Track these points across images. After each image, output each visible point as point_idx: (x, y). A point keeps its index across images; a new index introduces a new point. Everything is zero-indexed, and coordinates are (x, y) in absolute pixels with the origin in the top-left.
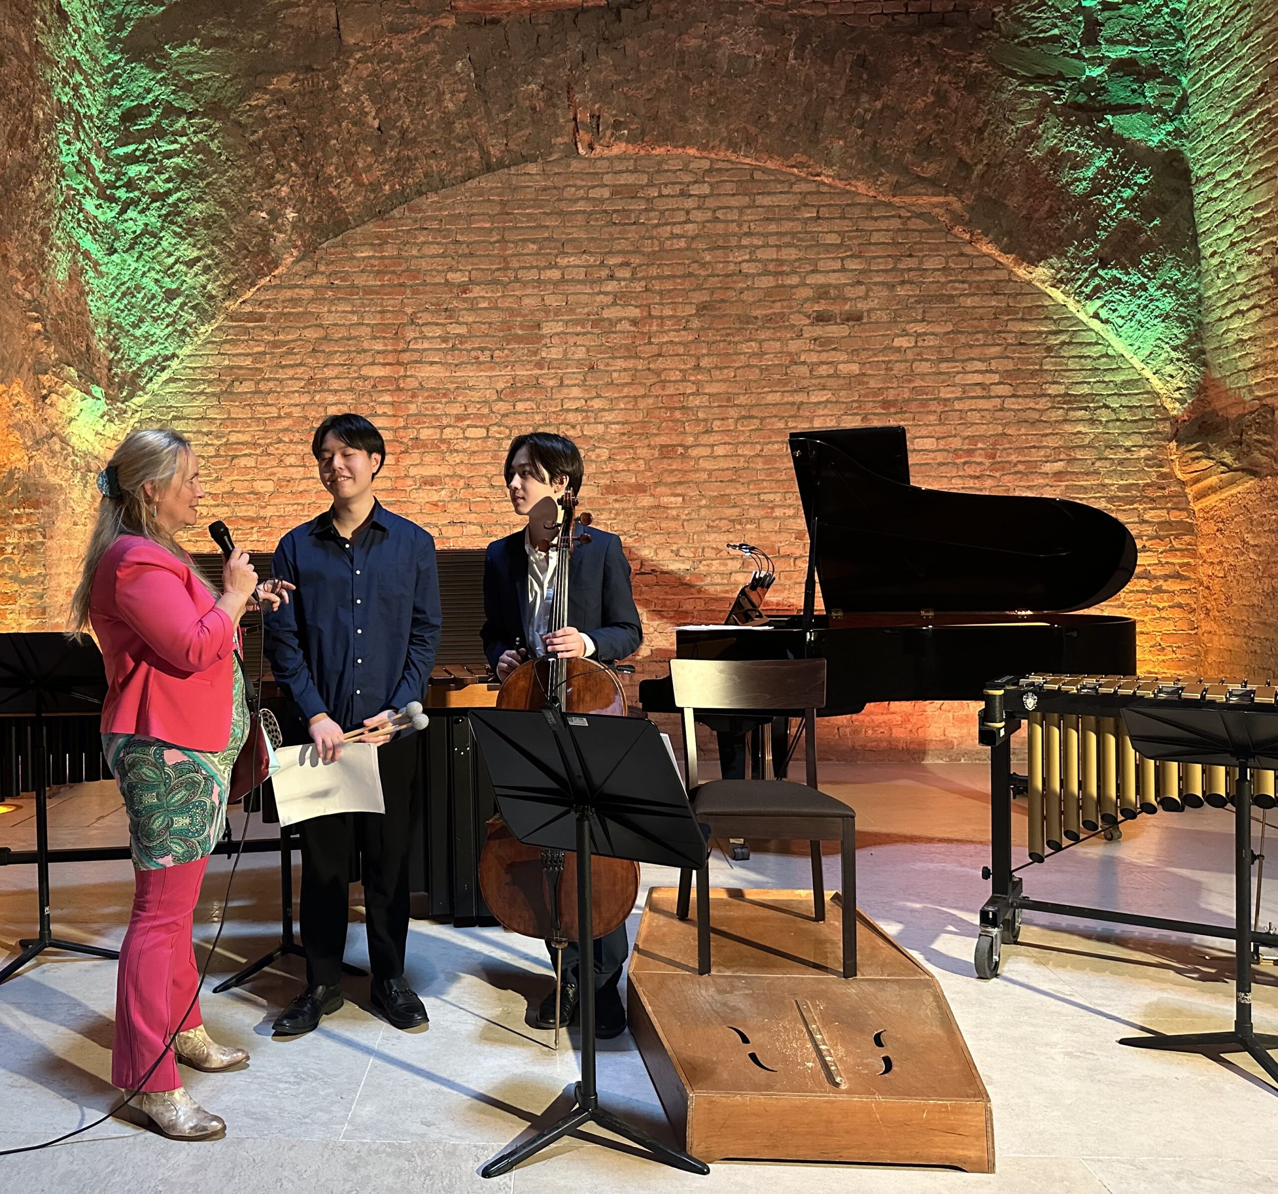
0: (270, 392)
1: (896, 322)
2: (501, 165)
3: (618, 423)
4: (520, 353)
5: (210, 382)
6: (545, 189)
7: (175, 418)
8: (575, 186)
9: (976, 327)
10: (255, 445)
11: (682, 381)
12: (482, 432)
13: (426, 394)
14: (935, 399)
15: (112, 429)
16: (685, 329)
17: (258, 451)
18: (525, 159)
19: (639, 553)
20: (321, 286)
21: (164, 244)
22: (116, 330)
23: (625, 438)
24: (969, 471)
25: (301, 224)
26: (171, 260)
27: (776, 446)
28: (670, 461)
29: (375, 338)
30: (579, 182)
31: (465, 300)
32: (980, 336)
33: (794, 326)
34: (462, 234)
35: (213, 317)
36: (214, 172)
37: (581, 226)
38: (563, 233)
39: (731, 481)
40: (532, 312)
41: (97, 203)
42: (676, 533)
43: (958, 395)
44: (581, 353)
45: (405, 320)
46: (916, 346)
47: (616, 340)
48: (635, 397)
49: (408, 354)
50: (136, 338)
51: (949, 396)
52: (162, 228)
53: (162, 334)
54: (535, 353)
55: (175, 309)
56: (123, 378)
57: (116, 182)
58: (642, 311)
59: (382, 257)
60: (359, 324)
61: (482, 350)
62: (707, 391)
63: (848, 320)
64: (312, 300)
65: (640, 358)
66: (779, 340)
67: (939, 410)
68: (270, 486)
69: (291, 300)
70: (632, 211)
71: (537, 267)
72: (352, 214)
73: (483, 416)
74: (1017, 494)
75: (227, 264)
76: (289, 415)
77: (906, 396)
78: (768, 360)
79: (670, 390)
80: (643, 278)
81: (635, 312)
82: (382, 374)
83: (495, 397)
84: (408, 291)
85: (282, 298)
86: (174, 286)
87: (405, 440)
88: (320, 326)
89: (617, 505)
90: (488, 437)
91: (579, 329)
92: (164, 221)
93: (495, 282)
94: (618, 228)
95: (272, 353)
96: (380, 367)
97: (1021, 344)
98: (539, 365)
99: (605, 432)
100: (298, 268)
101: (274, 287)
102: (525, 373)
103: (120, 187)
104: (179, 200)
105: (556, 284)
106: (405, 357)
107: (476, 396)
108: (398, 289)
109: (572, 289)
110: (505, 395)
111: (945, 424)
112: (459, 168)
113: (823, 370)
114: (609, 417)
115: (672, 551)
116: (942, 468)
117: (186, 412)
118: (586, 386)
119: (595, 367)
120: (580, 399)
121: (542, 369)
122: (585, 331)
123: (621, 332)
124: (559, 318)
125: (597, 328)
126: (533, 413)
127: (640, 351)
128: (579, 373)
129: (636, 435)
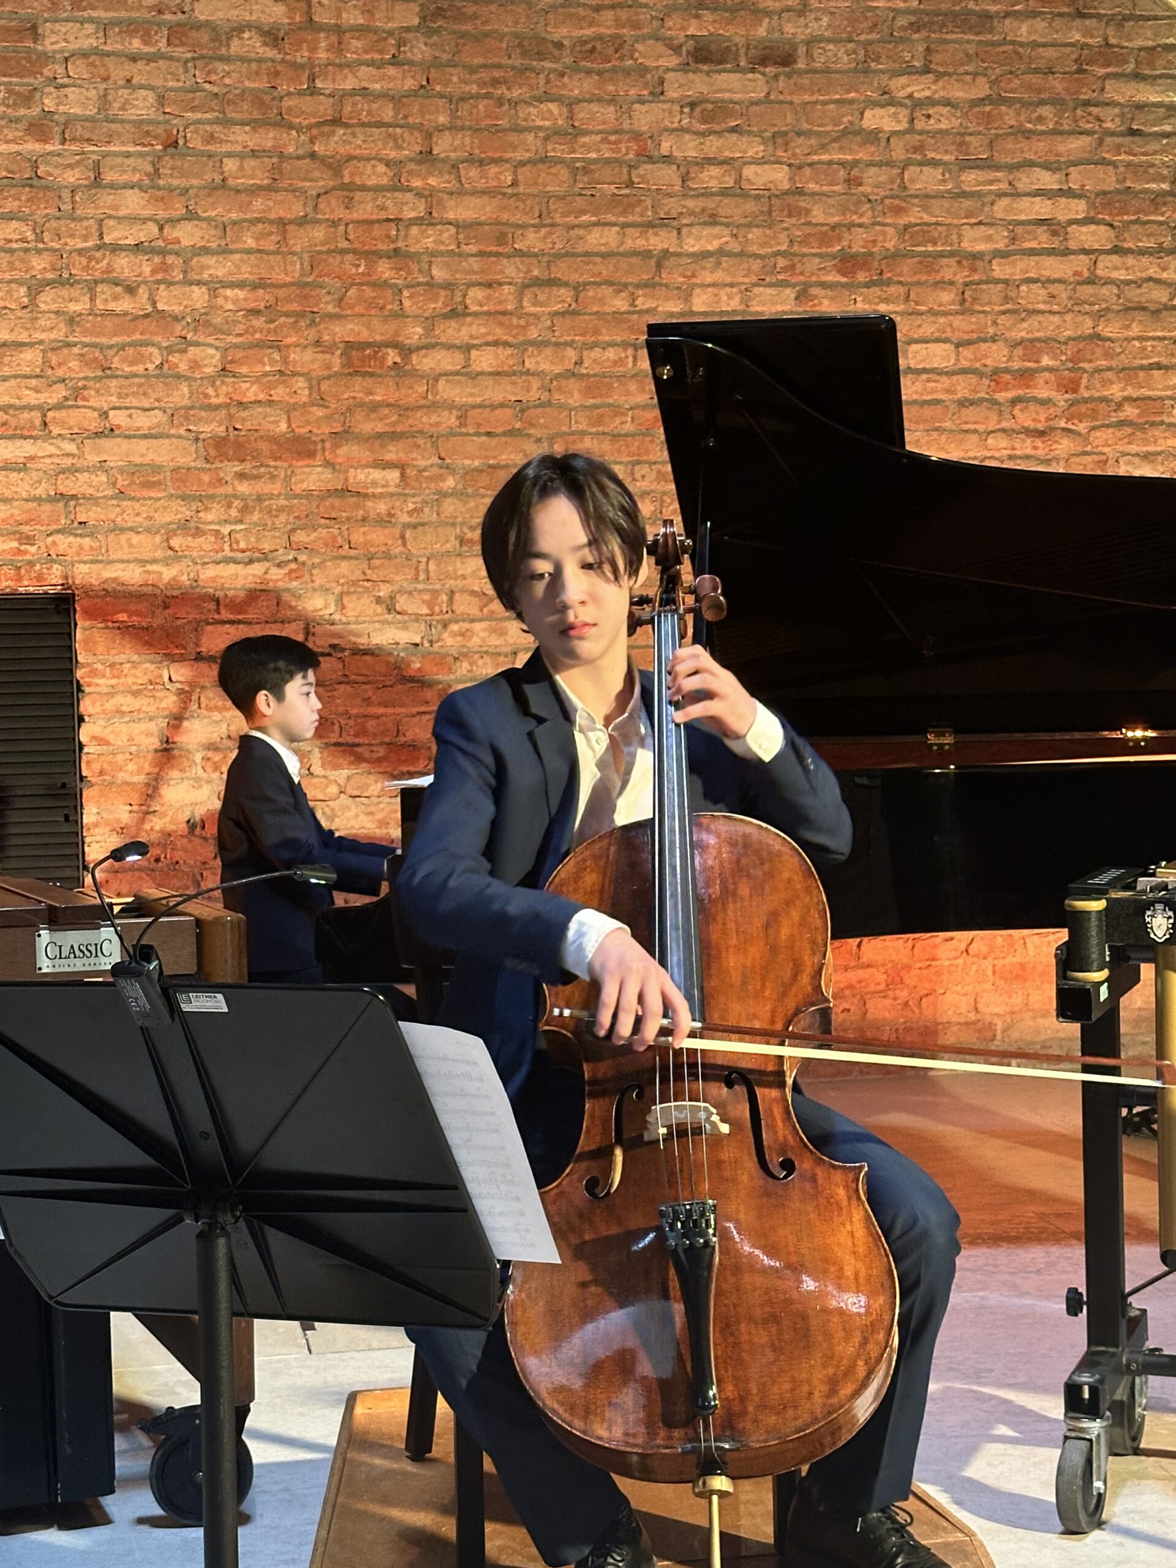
1: (867, 71)
3: (241, 285)
9: (1039, 91)
11: (394, 189)
14: (952, 254)
16: (395, 61)
19: (301, 605)
23: (259, 322)
24: (1025, 418)
27: (611, 354)
28: (369, 381)
32: (1046, 111)
33: (643, 70)
39: (511, 433)
42: (388, 556)
43: (1001, 245)
44: (143, 106)
46: (911, 130)
47: (230, 77)
48: (282, 224)
51: (981, 247)
54: (27, 99)
62: (451, 215)
63: (764, 61)
65: (291, 127)
66: (612, 100)
67: (960, 279)
74: (1123, 470)
77: (890, 245)
78: (589, 148)
79: (366, 208)
89: (244, 488)
91: (136, 44)
97: (1133, 133)
98: (38, 129)
99: (212, 308)
111: (973, 312)
113: (711, 178)
114: (217, 268)
115: (379, 600)
116: (965, 412)
118: (159, 188)
119: (181, 142)
120: (144, 221)
121: (45, 141)
122: (152, 50)
123: (242, 59)
124: (86, 14)
125: (183, 44)
126: (26, 250)
127: (290, 108)
128: (141, 155)
129: (287, 315)
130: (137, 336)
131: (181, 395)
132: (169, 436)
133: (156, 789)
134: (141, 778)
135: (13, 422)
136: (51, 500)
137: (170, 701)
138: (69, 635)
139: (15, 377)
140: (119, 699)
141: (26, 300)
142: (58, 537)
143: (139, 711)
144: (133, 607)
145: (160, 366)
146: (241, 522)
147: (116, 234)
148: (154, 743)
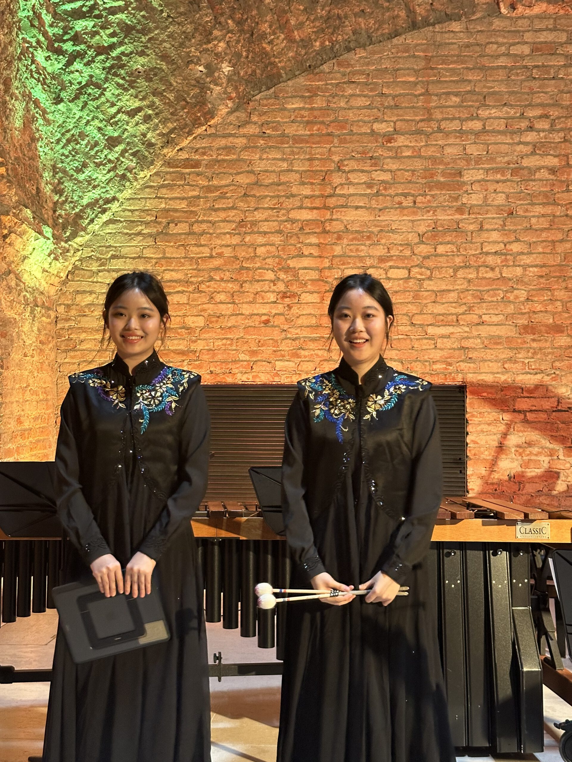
0: (203, 233)
2: (426, 23)
3: (536, 266)
4: (441, 199)
5: (147, 224)
6: (468, 46)
7: (114, 257)
8: (497, 43)
10: (188, 283)
12: (403, 273)
13: (351, 237)
15: (58, 265)
17: (191, 289)
18: (449, 18)
19: (556, 391)
20: (253, 135)
21: (108, 94)
22: (60, 175)
23: (542, 280)
25: (236, 78)
26: (114, 110)
29: (303, 184)
30: (500, 40)
31: (390, 149)
34: (388, 87)
35: (152, 163)
36: (156, 28)
37: (502, 81)
38: (485, 87)
40: (454, 161)
41: (47, 55)
44: (500, 200)
45: (333, 166)
47: (535, 187)
48: (553, 242)
49: (334, 199)
50: (80, 182)
52: (106, 80)
53: (104, 179)
54: (456, 199)
55: (117, 155)
56: (66, 219)
57: (63, 35)
58: (561, 160)
59: (312, 109)
60: (288, 171)
61: (405, 195)
64: (245, 148)
65: (559, 205)
68: (200, 322)
69: (226, 148)
70: (551, 66)
71: (459, 118)
72: (284, 68)
73: (406, 258)
75: (166, 114)
76: (220, 255)
80: (562, 130)
81: (554, 162)
82: (309, 217)
83: (417, 240)
84: (336, 140)
85: (217, 146)
86: (116, 134)
87: (330, 280)
88: (252, 172)
89: (534, 345)
90: (409, 278)
91: (499, 177)
92: (108, 73)
93: (419, 132)
94: (537, 84)
95: (206, 197)
96: (307, 211)
98: (460, 210)
99: (524, 275)
100: (232, 118)
101: (210, 136)
102: (447, 217)
103: (67, 40)
104: (123, 53)
105: (477, 134)
106: (332, 202)
107: (397, 238)
108: (327, 138)
109: (492, 139)
110: (427, 239)
112: (386, 26)
114: (527, 260)
117: (124, 251)
118: (505, 230)
119: (514, 213)
120: (499, 243)
121: (462, 215)
122: (505, 178)
123: (540, 180)
124: (480, 166)
125: (517, 175)
126: (453, 255)
127: (558, 198)
128: (499, 218)
129: (554, 277)
130: (494, 287)
131: (511, 309)
132: (505, 325)
133: (496, 462)
134: (490, 457)
135: (445, 320)
136: (459, 349)
137: (502, 428)
138: (464, 401)
139: (447, 303)
140: (482, 426)
141: (452, 274)
142: (461, 363)
143: (490, 431)
144: (489, 390)
145: (503, 298)
146: (533, 358)
147: (488, 248)
148: (496, 444)
